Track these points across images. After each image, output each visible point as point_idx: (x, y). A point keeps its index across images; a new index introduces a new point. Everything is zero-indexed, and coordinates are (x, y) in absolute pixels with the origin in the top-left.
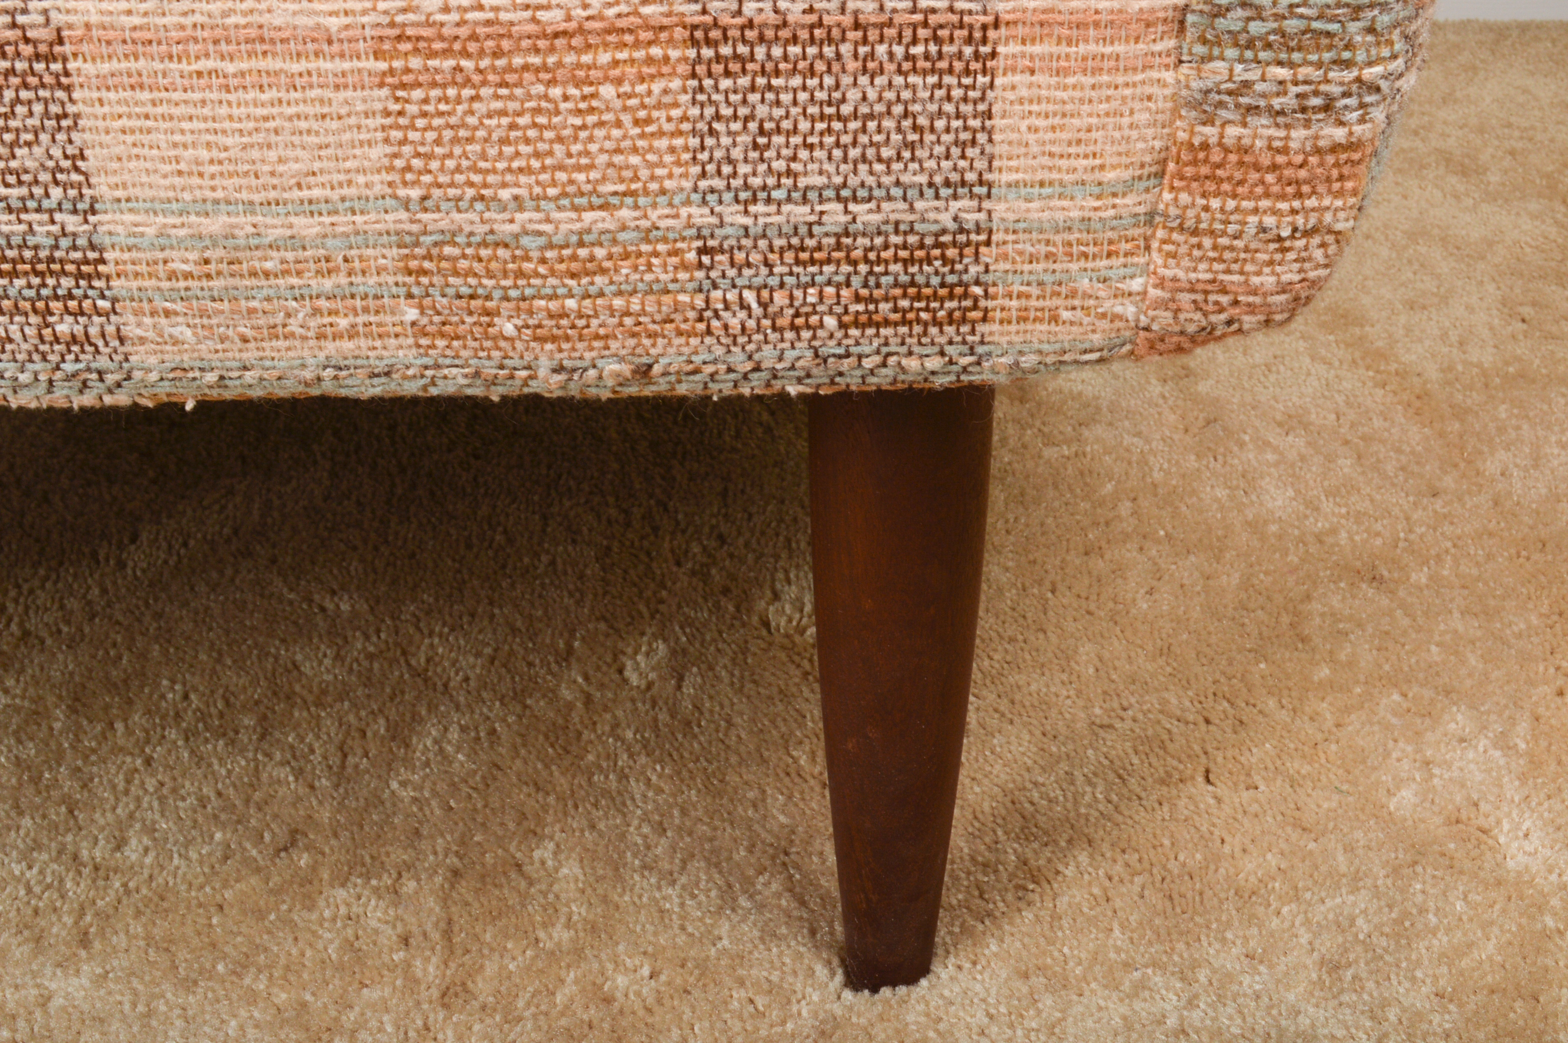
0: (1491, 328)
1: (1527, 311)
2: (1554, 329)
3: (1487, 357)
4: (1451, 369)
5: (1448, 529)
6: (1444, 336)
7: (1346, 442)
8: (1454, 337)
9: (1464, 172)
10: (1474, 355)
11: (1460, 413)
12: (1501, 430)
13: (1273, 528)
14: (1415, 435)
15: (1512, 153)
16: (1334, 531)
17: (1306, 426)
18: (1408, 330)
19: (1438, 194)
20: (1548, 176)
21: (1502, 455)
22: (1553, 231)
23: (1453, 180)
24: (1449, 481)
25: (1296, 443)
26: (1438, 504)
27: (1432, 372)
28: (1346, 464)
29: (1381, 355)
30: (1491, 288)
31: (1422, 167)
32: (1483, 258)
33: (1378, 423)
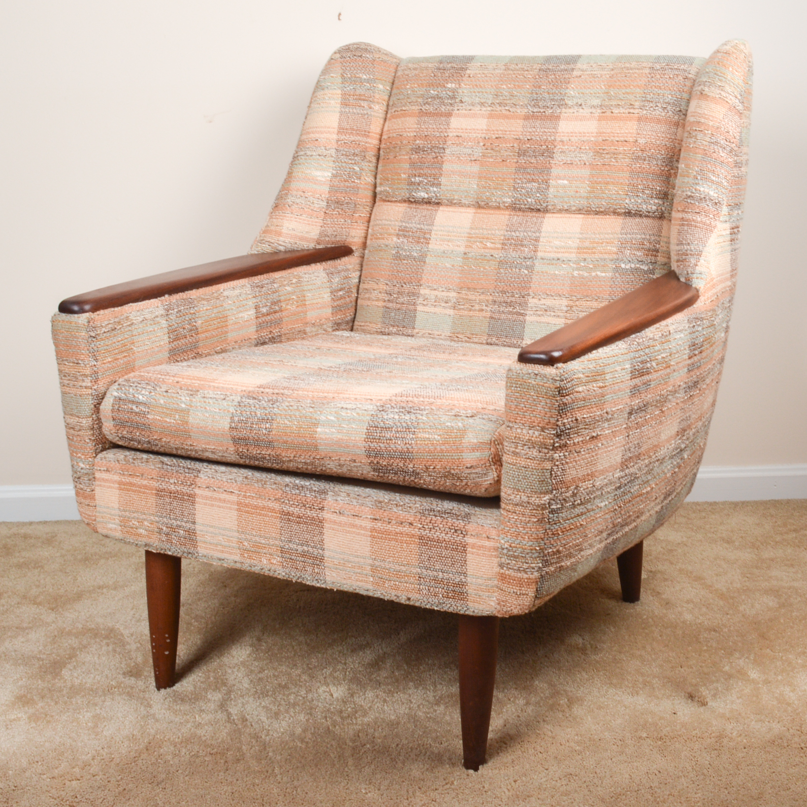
0: (739, 579)
1: (748, 575)
2: (756, 579)
3: (739, 586)
4: (729, 588)
5: (731, 621)
6: (727, 582)
7: (704, 605)
8: (729, 582)
9: (728, 542)
10: (735, 585)
11: (732, 598)
12: (743, 601)
13: (688, 622)
14: (721, 603)
15: (742, 537)
16: (703, 622)
17: (693, 602)
18: (716, 580)
19: (721, 548)
20: (752, 543)
21: (744, 606)
22: (754, 556)
23: (725, 545)
24: (731, 612)
25: (691, 606)
26: (729, 616)
27: (724, 590)
28: (704, 609)
29: (710, 586)
30: (738, 571)
31: (716, 541)
32: (735, 563)
33: (711, 601)
